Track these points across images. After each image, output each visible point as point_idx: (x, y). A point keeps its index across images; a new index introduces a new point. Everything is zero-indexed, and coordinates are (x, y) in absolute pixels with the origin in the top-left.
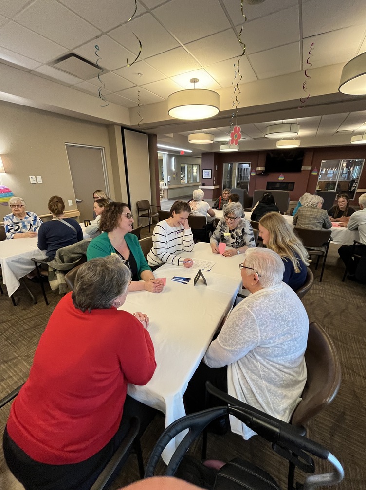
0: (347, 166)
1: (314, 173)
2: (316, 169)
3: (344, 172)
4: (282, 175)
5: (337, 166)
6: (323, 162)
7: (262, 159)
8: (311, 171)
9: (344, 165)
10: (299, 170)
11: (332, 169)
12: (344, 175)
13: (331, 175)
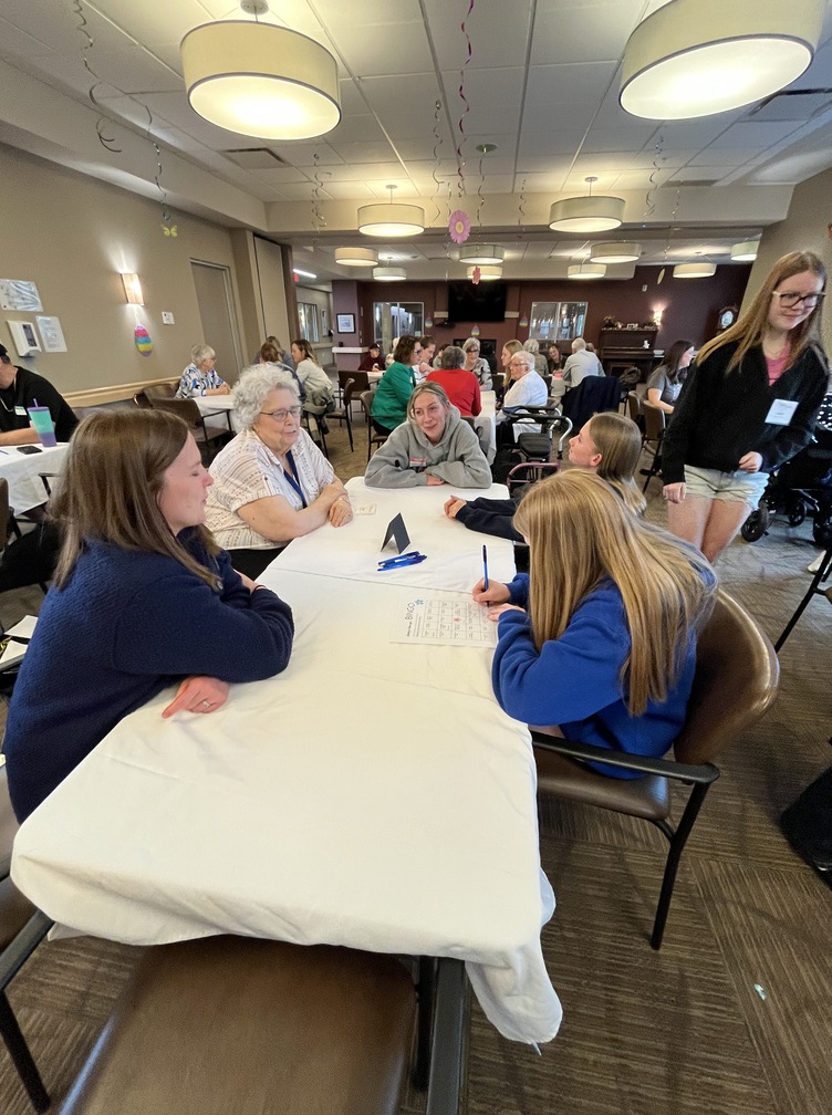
0: (569, 315)
1: (524, 324)
2: (525, 318)
3: (565, 325)
4: (476, 327)
5: (552, 314)
6: (534, 305)
7: (443, 297)
8: (519, 320)
9: (564, 312)
10: (500, 318)
11: (546, 320)
12: (565, 331)
13: (546, 331)
